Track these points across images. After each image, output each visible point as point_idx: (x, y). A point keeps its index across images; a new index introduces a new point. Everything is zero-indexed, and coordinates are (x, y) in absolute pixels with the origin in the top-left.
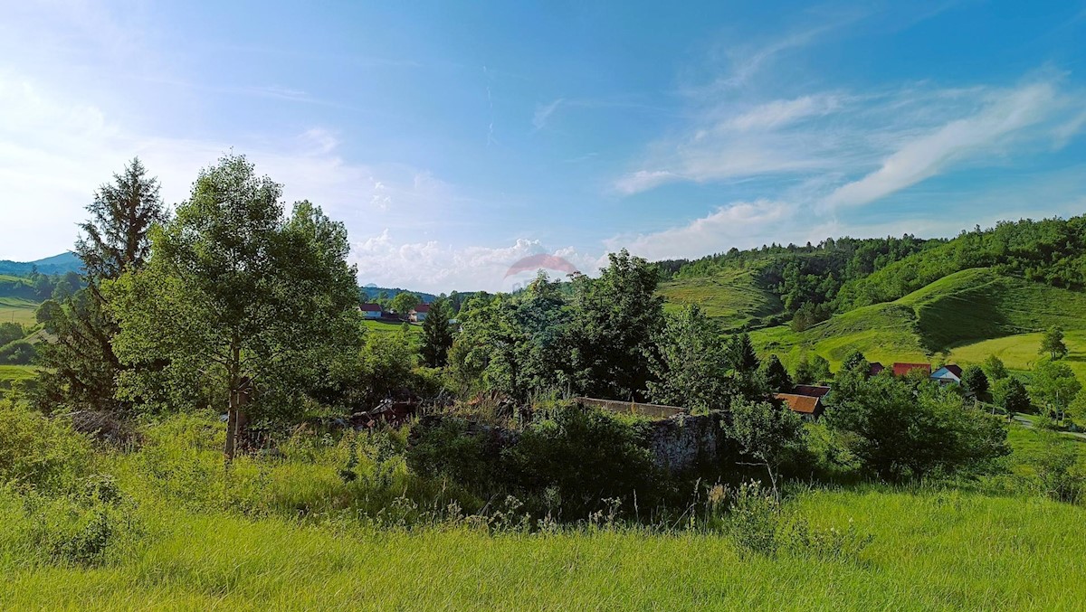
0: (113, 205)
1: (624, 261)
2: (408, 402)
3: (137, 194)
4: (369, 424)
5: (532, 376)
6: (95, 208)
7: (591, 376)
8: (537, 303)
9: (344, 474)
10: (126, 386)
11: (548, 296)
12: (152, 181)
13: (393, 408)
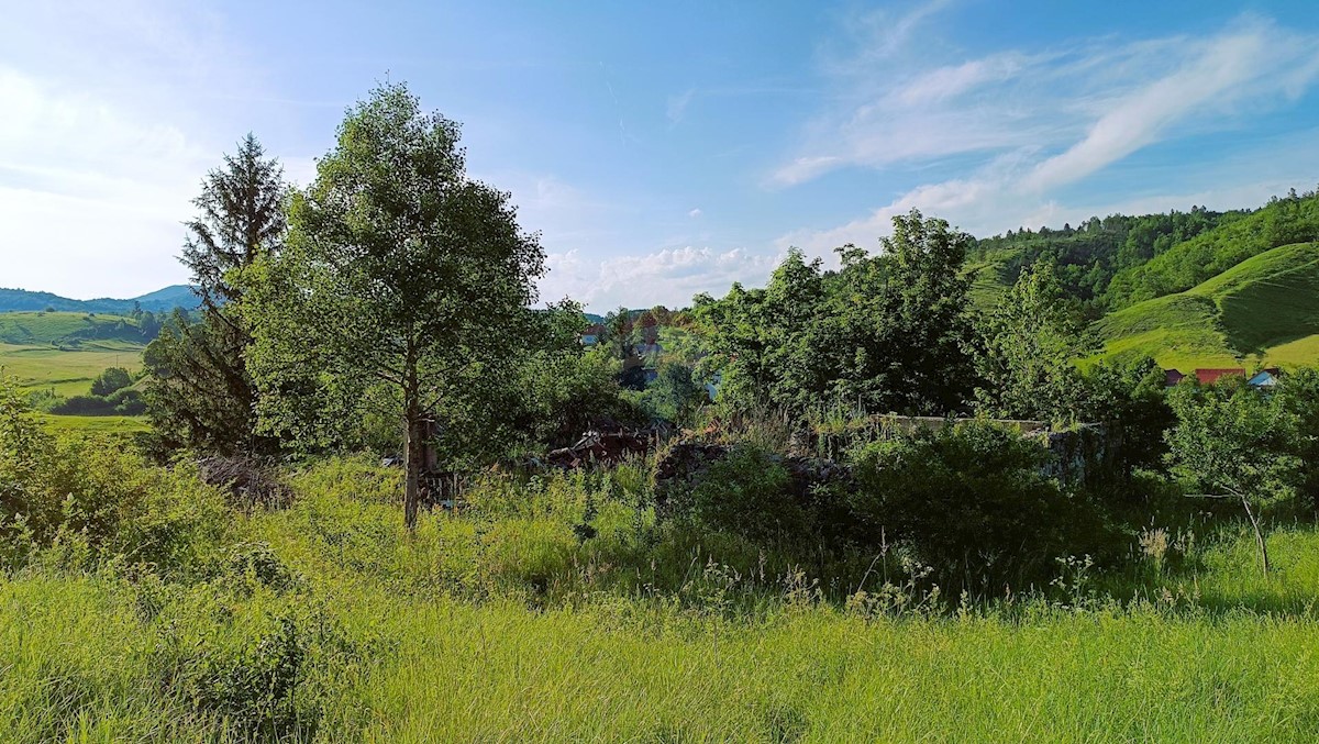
0: (226, 196)
1: (916, 225)
2: (620, 434)
3: (253, 181)
4: (574, 464)
5: (795, 392)
6: (204, 202)
7: (885, 385)
8: (792, 295)
9: (578, 529)
10: (269, 416)
11: (803, 283)
12: (272, 164)
13: (602, 442)
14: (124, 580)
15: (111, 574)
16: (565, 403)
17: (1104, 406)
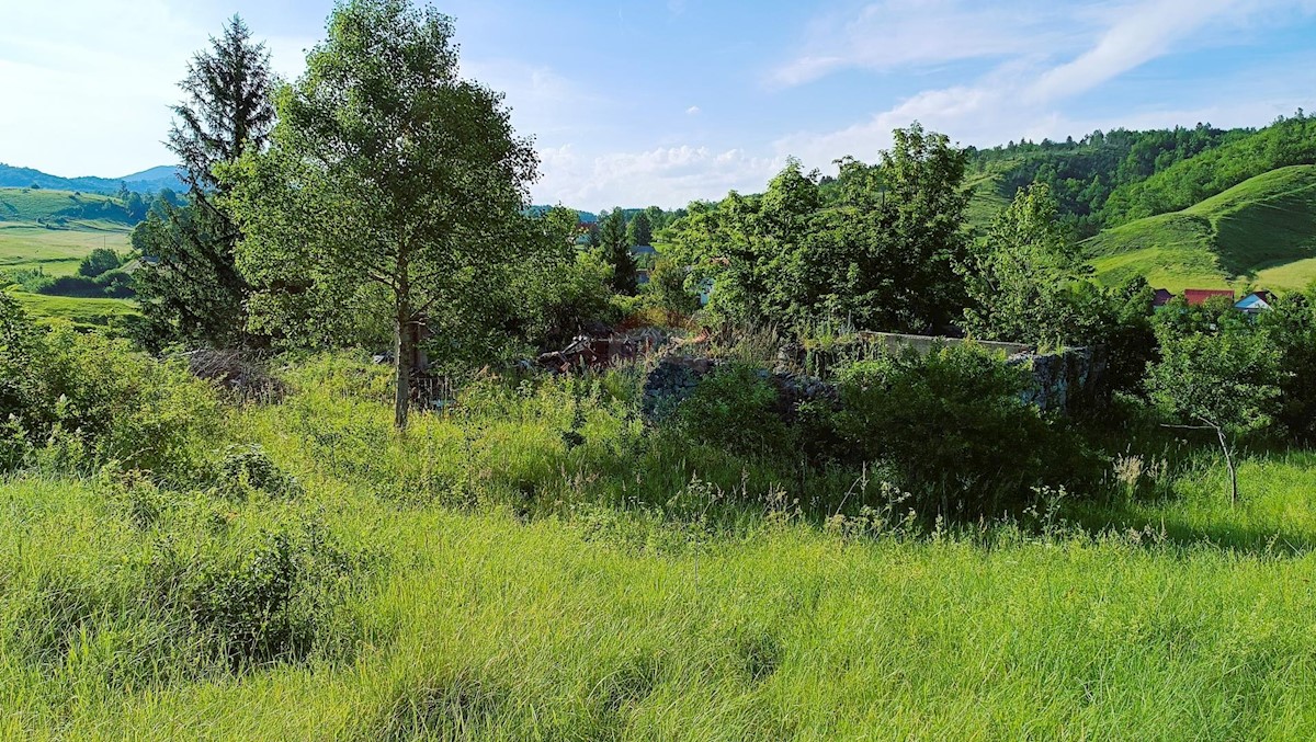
0: (212, 80)
1: (917, 139)
2: (610, 340)
3: (240, 65)
4: (563, 368)
5: (786, 305)
6: (189, 85)
7: (876, 302)
8: (788, 206)
9: (567, 436)
10: (259, 314)
11: (800, 193)
12: (259, 48)
13: (592, 347)
14: (120, 485)
15: (107, 478)
16: (557, 307)
17: (1092, 330)
